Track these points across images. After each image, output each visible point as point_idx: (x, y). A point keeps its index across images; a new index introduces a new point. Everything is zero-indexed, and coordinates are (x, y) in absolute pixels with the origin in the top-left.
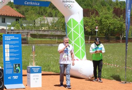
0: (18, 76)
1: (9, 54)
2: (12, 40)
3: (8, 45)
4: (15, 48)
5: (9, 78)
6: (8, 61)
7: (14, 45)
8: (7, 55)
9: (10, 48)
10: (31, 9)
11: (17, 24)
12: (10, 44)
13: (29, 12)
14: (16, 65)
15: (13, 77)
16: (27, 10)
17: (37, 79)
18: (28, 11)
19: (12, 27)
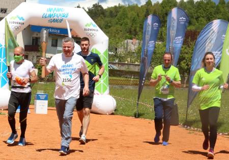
10: (117, 24)
13: (112, 28)
16: (109, 24)
17: (43, 105)
18: (110, 27)
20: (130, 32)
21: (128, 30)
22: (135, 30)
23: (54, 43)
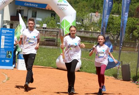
0: (9, 61)
1: (4, 43)
2: (7, 33)
3: (4, 36)
4: (9, 39)
5: (3, 61)
6: (3, 49)
7: (8, 36)
8: (3, 44)
9: (5, 39)
11: (52, 21)
12: (5, 36)
14: (8, 52)
15: (6, 60)
18: (78, 2)
19: (44, 24)
20: (94, 7)
21: (92, 5)
22: (98, 5)
23: (34, 15)
